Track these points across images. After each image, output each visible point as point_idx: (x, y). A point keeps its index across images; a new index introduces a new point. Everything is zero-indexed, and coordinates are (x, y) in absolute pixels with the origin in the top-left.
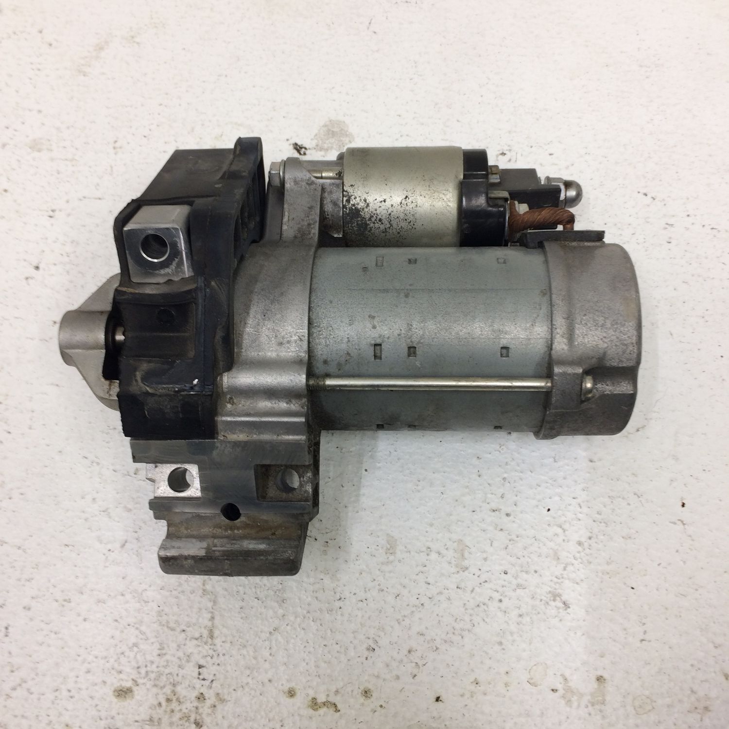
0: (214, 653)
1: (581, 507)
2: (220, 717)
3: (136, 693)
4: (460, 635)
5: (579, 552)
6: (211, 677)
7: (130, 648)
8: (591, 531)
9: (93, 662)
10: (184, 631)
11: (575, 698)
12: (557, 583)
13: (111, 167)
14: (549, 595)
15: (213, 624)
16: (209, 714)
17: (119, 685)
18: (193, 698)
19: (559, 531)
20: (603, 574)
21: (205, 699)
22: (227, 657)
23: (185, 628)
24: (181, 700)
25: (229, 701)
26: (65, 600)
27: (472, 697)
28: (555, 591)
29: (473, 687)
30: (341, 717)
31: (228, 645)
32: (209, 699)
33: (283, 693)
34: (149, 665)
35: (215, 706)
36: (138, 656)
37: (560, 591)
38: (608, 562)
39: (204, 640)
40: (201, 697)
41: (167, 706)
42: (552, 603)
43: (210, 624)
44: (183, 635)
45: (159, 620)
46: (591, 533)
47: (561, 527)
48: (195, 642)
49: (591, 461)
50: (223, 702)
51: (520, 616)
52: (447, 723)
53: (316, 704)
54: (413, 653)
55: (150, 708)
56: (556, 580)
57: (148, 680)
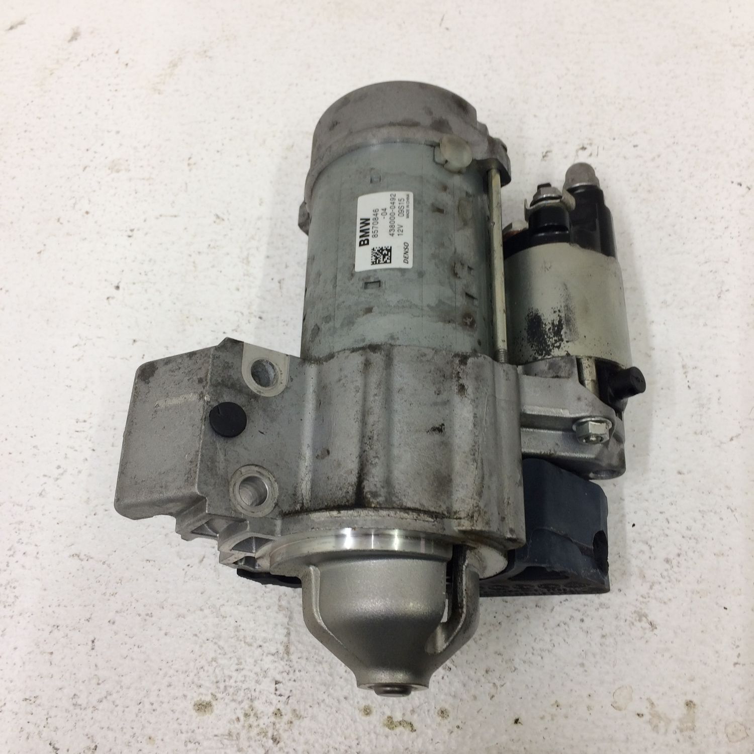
0: (290, 669)
1: (669, 522)
2: (296, 732)
3: (215, 707)
4: (540, 655)
5: (667, 570)
6: (287, 693)
7: (209, 663)
8: (680, 547)
9: (174, 675)
10: (260, 646)
11: (662, 724)
12: (643, 602)
13: (186, 184)
14: (634, 615)
15: (289, 640)
16: (285, 730)
17: (198, 699)
18: (270, 714)
19: (645, 548)
20: (693, 593)
21: (281, 715)
22: (303, 673)
23: (261, 643)
24: (259, 715)
25: (306, 717)
26: (147, 615)
27: (553, 719)
28: (640, 611)
29: (554, 710)
30: (418, 736)
31: (303, 661)
32: (286, 715)
33: (359, 711)
34: (227, 680)
35: (291, 722)
36: (217, 671)
37: (647, 611)
38: (698, 581)
39: (281, 656)
40: (278, 713)
41: (245, 721)
42: (638, 624)
43: (285, 640)
44: (259, 649)
45: (236, 636)
46: (680, 549)
47: (647, 543)
48: (271, 658)
49: (680, 473)
50: (299, 719)
51: (603, 636)
52: (527, 746)
53: (392, 723)
54: (490, 673)
55: (229, 722)
56: (641, 599)
57: (226, 695)
